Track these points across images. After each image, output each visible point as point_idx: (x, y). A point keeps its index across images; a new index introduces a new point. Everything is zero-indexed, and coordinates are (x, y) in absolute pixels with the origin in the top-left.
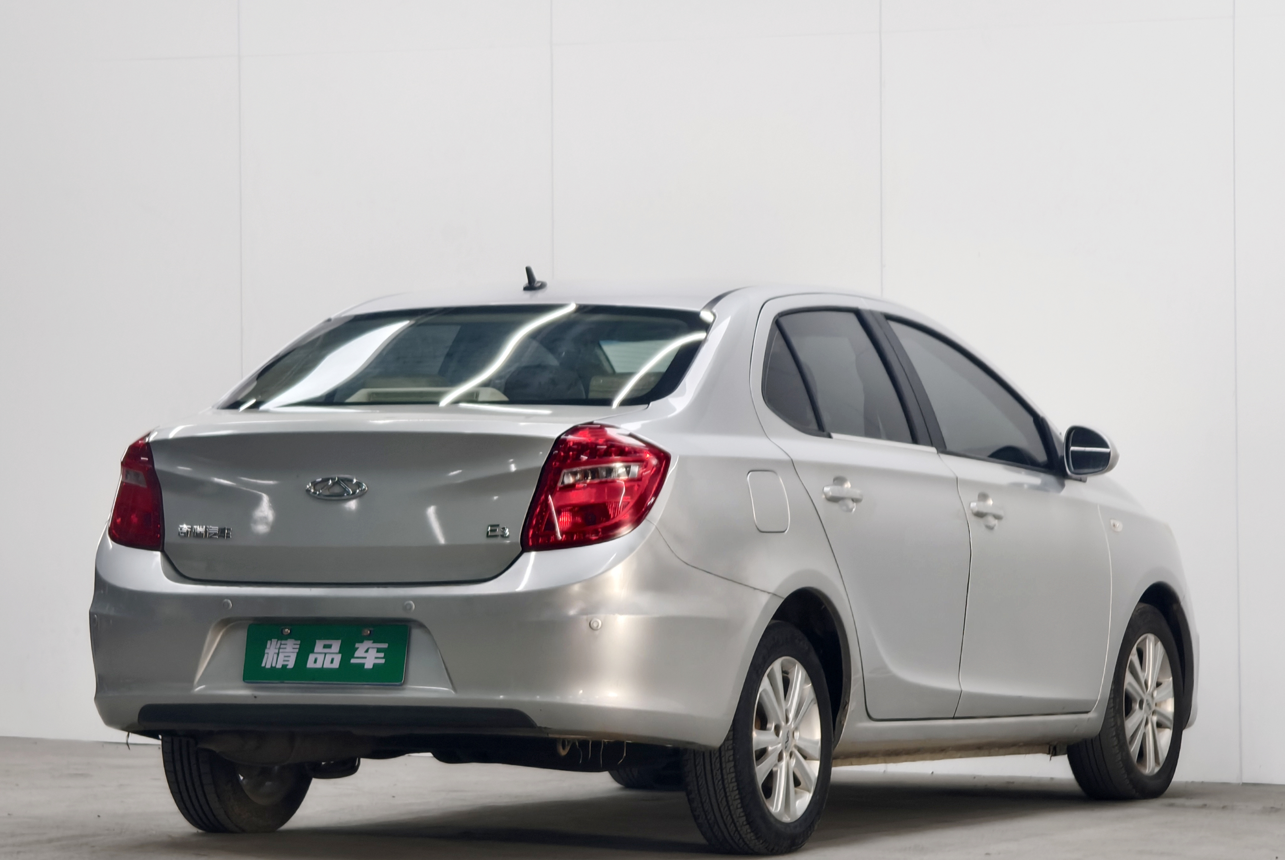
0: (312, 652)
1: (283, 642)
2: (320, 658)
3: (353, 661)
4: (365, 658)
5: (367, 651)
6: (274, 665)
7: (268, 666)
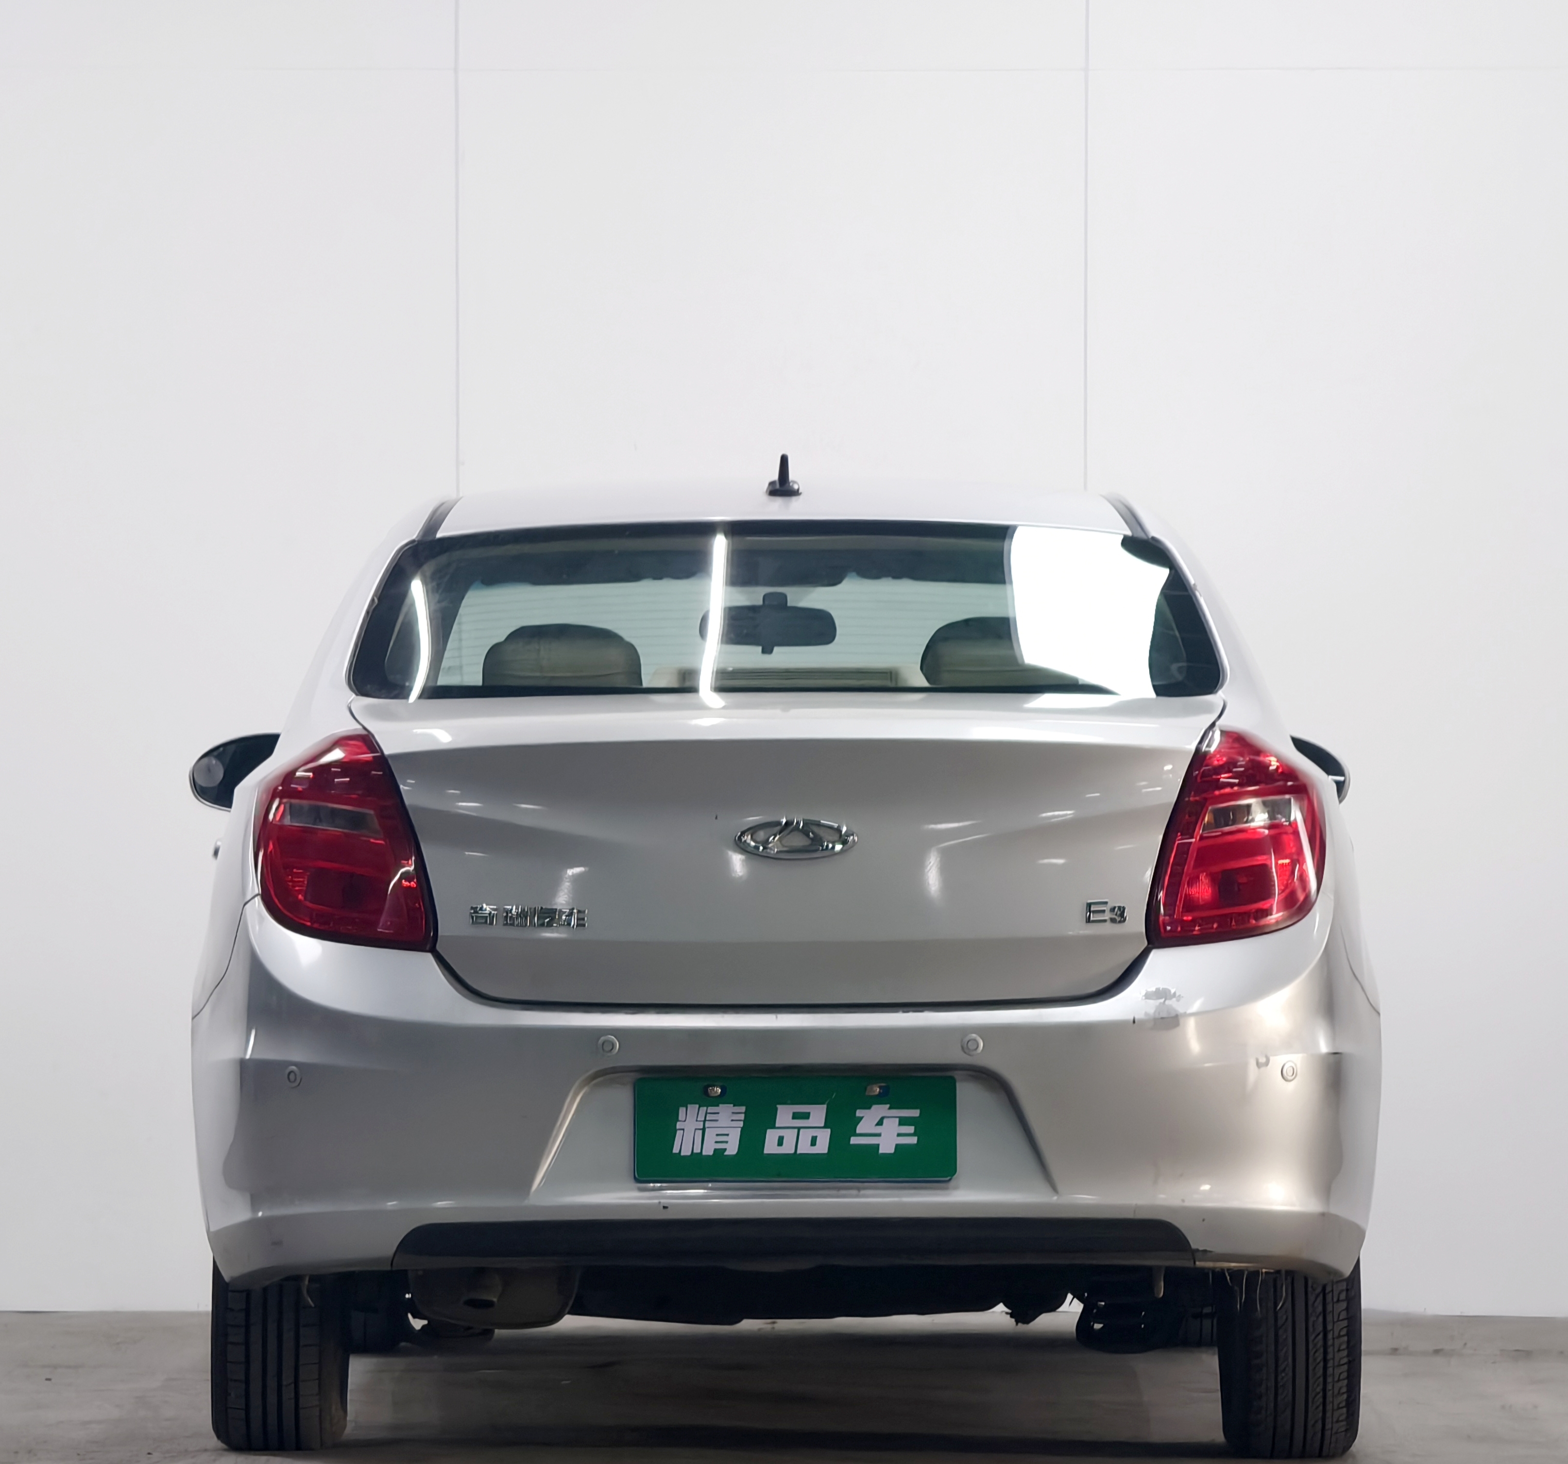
0: (773, 1127)
1: (711, 1110)
2: (790, 1137)
3: (854, 1140)
4: (879, 1135)
5: (880, 1123)
6: (697, 1150)
7: (686, 1152)
